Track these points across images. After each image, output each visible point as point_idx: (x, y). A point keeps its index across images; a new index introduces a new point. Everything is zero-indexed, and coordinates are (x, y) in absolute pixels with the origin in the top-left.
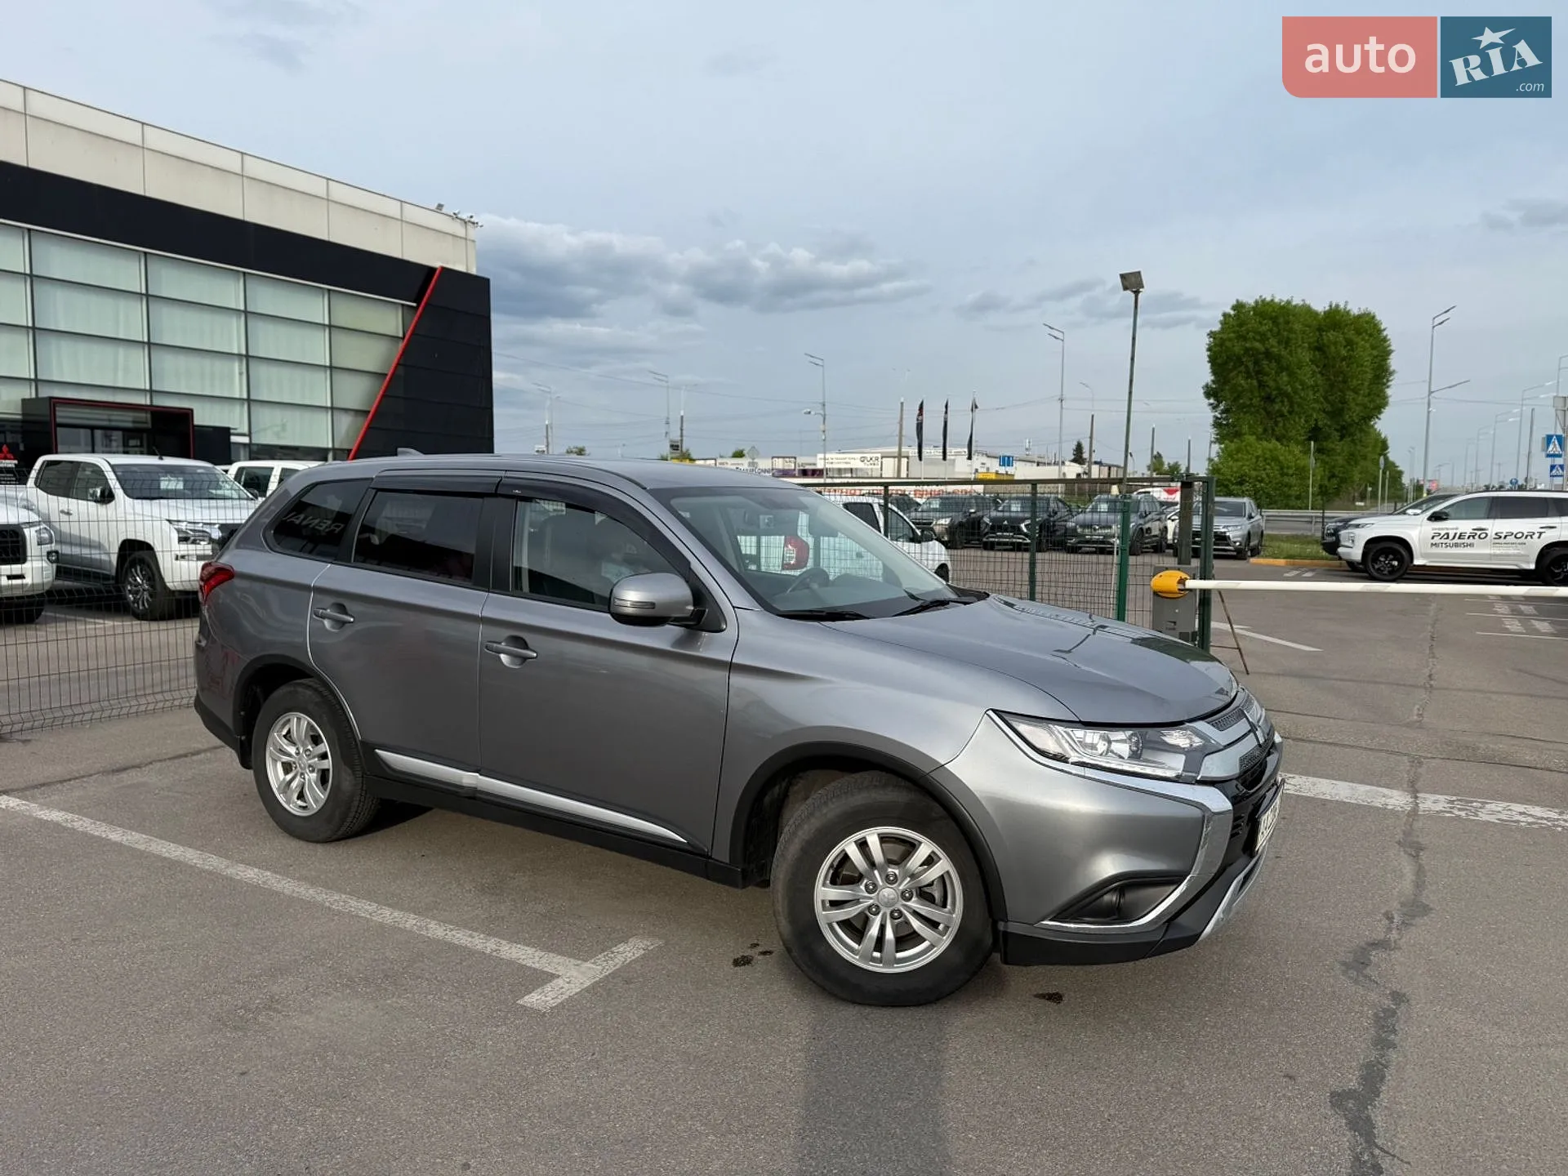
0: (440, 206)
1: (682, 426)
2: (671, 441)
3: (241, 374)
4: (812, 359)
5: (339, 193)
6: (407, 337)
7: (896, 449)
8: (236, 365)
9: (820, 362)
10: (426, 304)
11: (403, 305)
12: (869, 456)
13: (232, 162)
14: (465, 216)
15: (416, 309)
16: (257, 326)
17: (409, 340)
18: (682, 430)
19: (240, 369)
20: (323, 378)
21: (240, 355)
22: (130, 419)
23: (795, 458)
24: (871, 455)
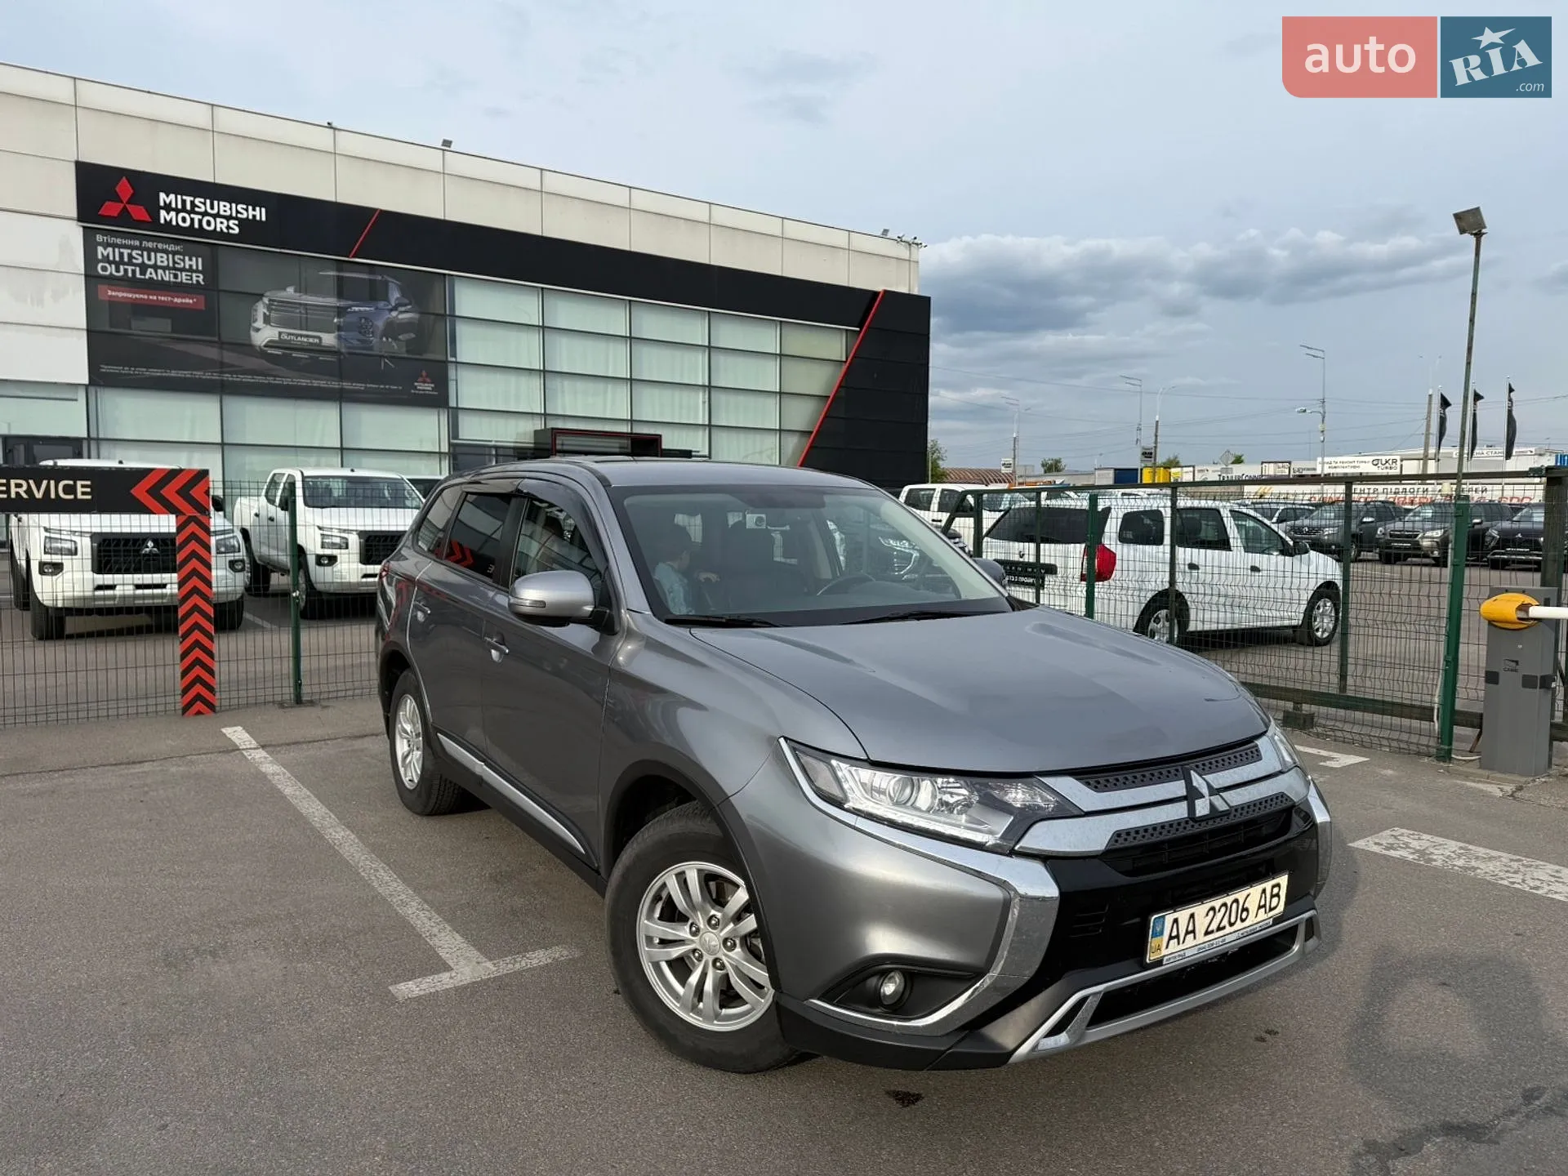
0: (886, 231)
1: (1156, 432)
2: (1144, 448)
3: (704, 402)
4: (1309, 351)
5: (793, 229)
6: (849, 360)
7: (1422, 451)
8: (701, 395)
9: (1320, 354)
10: (868, 327)
11: (847, 330)
12: (1384, 458)
13: (700, 213)
14: (909, 239)
15: (860, 332)
16: (720, 360)
17: (850, 364)
18: (1156, 436)
19: (704, 398)
20: (772, 404)
21: (704, 386)
22: (617, 445)
23: (1290, 463)
24: (1388, 458)
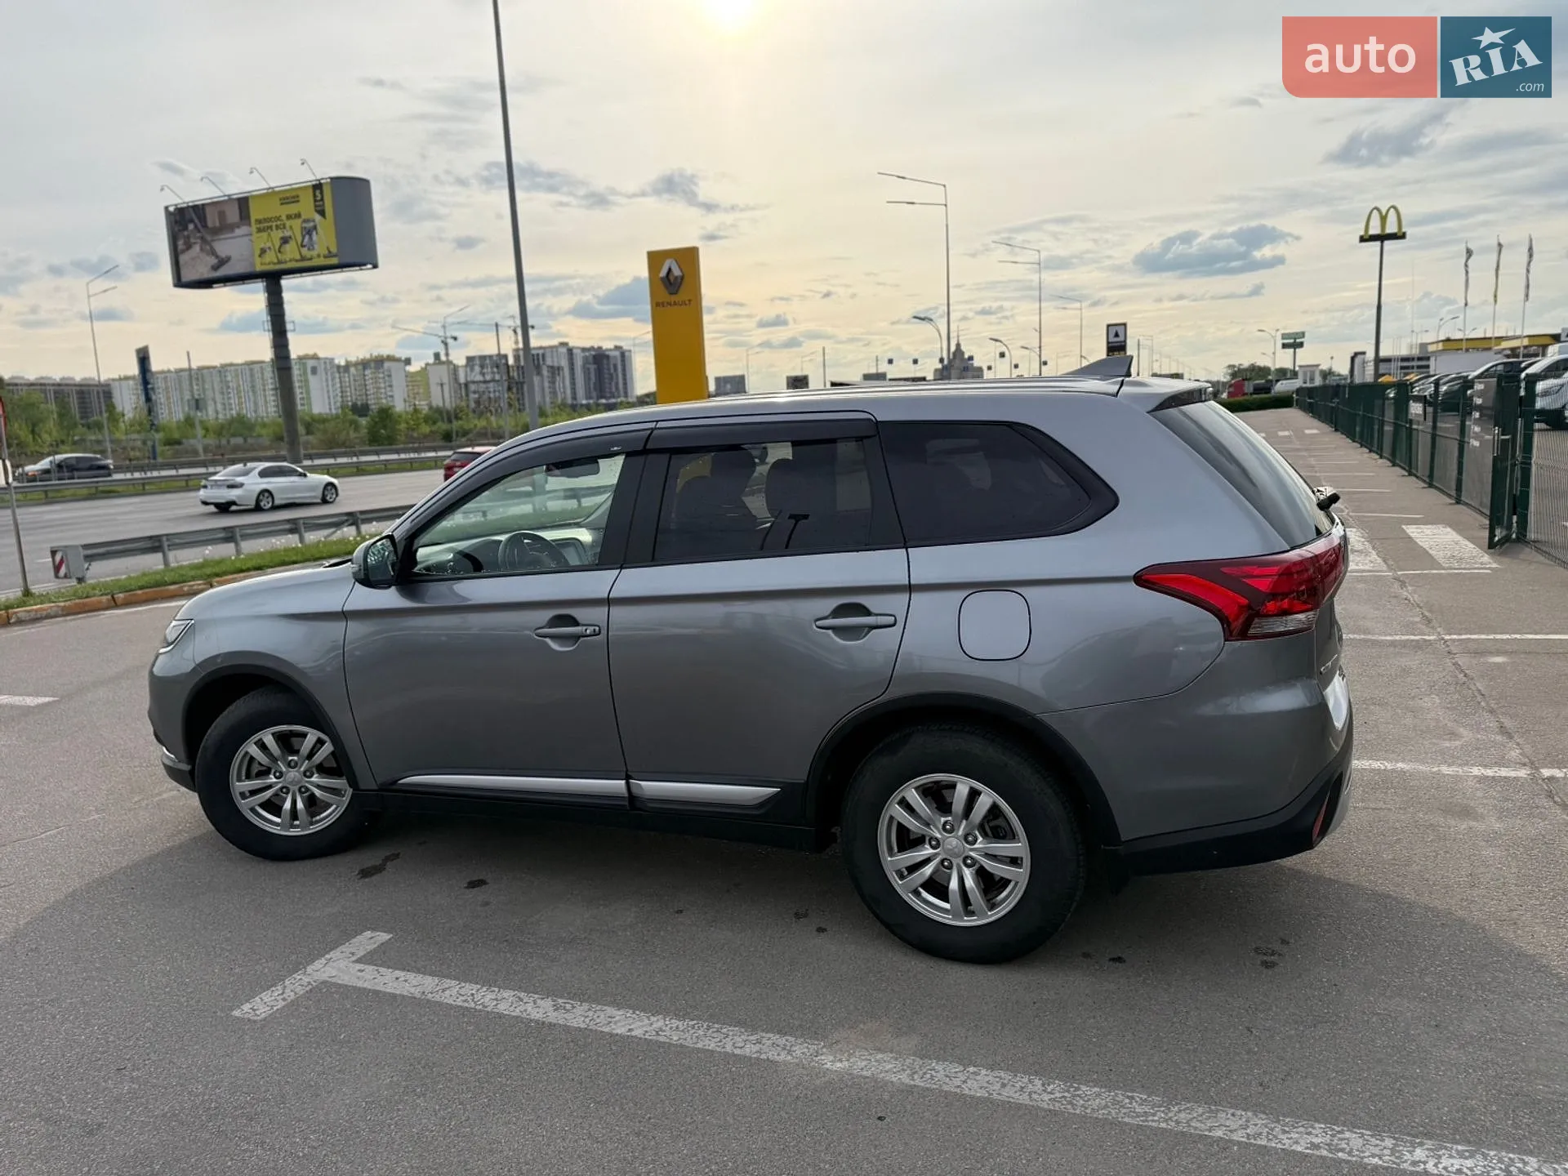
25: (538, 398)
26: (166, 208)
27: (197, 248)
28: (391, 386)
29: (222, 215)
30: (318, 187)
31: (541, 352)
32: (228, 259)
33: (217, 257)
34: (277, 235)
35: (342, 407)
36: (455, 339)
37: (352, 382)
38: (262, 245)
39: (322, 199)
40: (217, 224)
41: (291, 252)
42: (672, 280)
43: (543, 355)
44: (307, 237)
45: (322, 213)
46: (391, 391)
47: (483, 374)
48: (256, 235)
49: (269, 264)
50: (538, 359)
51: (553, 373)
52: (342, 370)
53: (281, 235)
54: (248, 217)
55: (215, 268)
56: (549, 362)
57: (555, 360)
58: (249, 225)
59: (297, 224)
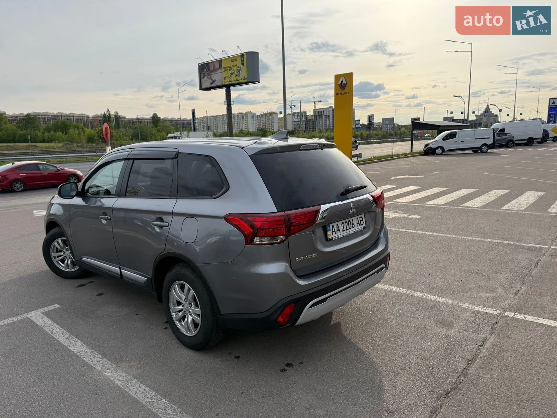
25: (320, 127)
26: (198, 64)
27: (206, 77)
28: (273, 123)
29: (214, 66)
30: (242, 55)
31: (323, 110)
32: (215, 80)
33: (212, 80)
34: (230, 72)
35: (258, 129)
36: (295, 106)
37: (261, 121)
38: (225, 76)
39: (243, 60)
40: (213, 69)
41: (233, 78)
42: (343, 85)
43: (323, 111)
44: (238, 73)
45: (243, 64)
46: (273, 124)
47: (298, 119)
48: (223, 72)
49: (227, 82)
50: (322, 113)
51: (326, 118)
52: (258, 117)
53: (231, 72)
54: (222, 67)
55: (211, 84)
56: (325, 114)
57: (328, 113)
58: (222, 69)
59: (235, 68)
